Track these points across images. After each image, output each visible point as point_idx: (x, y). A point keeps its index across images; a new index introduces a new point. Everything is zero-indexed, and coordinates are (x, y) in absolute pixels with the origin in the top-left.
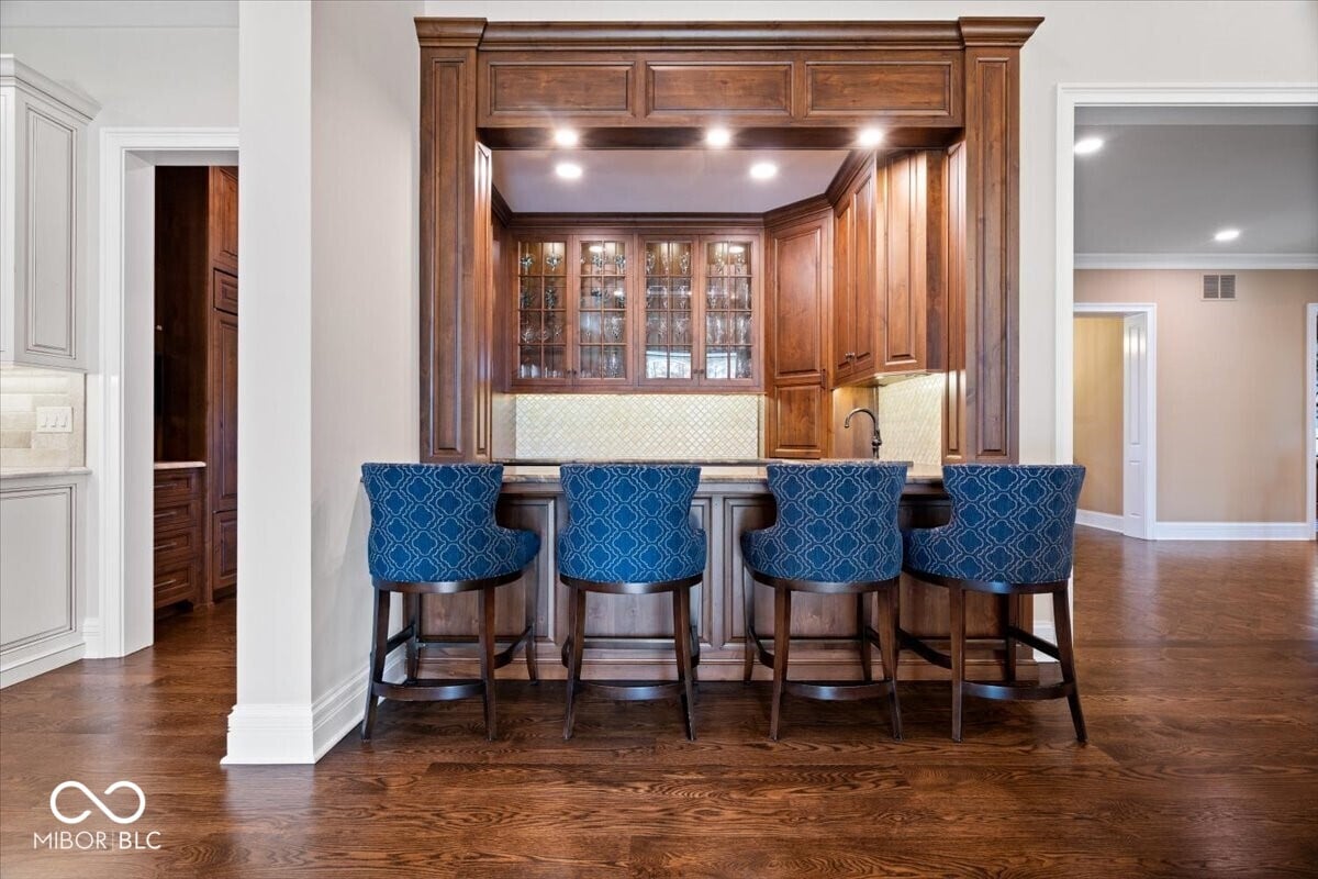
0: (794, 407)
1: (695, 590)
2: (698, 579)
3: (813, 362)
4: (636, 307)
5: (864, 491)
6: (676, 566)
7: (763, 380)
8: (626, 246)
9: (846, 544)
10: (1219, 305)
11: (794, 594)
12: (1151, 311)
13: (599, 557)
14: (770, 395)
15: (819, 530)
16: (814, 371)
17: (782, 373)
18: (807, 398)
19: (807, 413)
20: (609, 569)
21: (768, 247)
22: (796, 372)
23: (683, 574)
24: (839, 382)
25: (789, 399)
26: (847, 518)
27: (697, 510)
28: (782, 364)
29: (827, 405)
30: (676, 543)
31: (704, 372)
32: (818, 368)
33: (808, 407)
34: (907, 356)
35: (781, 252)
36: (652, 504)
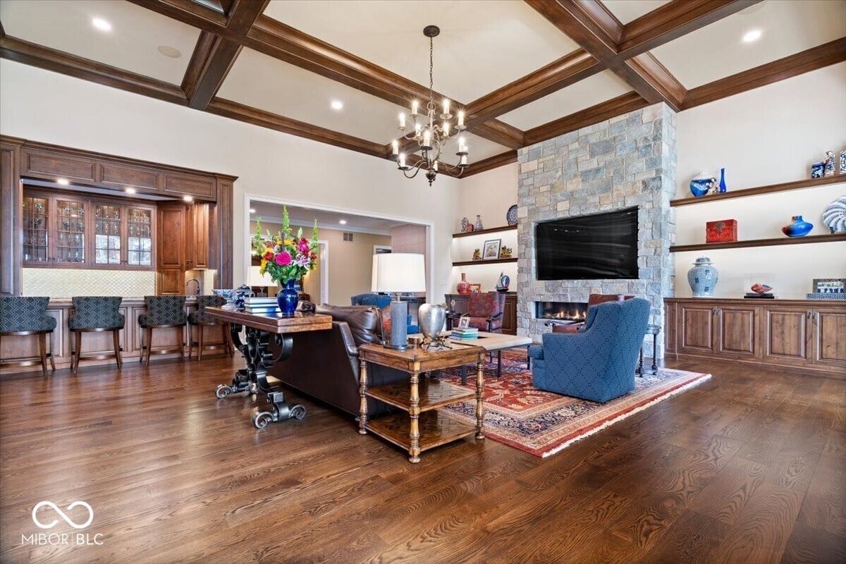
0: (170, 277)
1: (121, 332)
2: (122, 328)
3: (177, 259)
4: (90, 232)
5: (172, 302)
6: (114, 323)
7: (156, 266)
8: (85, 205)
9: (167, 315)
10: (348, 243)
11: (153, 330)
12: (326, 243)
13: (87, 322)
14: (159, 271)
15: (159, 312)
16: (177, 264)
17: (165, 264)
18: (175, 274)
19: (175, 279)
20: (91, 324)
21: (159, 213)
22: (171, 264)
23: (117, 325)
24: (188, 269)
25: (168, 274)
26: (167, 309)
27: (121, 312)
28: (164, 260)
29: (183, 277)
30: (114, 317)
31: (127, 261)
32: (179, 262)
33: (175, 277)
34: (203, 264)
35: (164, 216)
36: (106, 307)
